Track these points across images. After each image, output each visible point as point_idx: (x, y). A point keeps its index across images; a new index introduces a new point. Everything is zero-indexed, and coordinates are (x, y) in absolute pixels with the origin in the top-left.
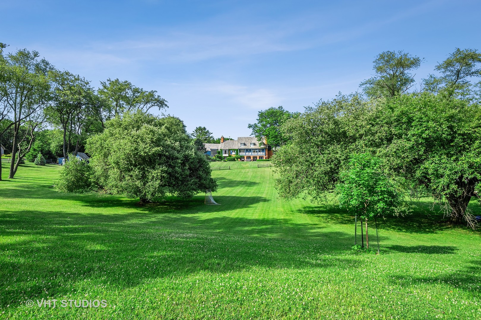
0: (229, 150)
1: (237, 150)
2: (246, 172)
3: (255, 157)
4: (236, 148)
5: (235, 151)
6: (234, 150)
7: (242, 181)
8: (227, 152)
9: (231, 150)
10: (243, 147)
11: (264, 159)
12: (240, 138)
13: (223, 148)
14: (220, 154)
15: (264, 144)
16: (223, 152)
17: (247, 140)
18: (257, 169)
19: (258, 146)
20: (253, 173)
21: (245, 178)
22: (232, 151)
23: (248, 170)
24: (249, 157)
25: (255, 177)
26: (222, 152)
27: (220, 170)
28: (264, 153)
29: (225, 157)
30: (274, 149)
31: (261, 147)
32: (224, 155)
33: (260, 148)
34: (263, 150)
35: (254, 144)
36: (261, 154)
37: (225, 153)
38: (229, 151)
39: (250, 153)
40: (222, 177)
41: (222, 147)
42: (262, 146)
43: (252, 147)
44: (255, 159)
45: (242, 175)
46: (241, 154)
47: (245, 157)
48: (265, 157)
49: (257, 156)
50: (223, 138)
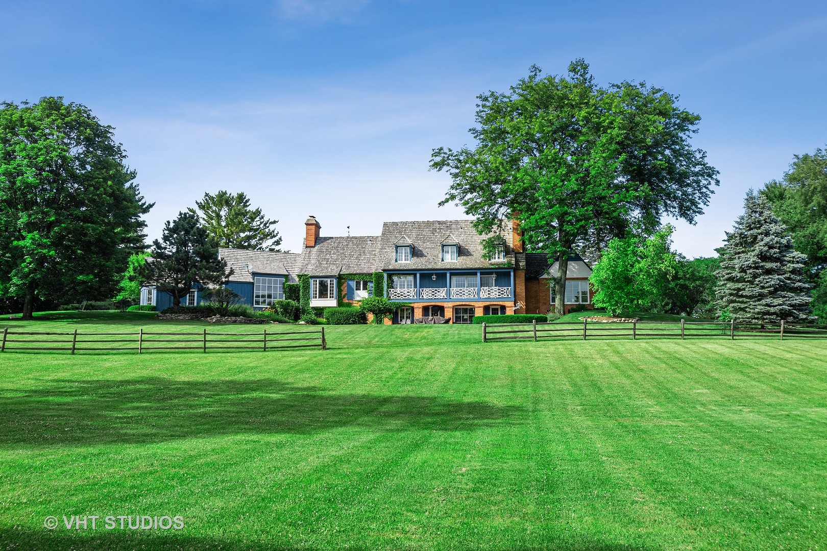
0: (340, 278)
1: (379, 277)
2: (418, 356)
3: (465, 311)
4: (375, 267)
5: (371, 285)
6: (363, 280)
7: (385, 401)
8: (332, 284)
9: (351, 276)
10: (406, 261)
11: (510, 312)
12: (396, 224)
13: (310, 270)
14: (298, 300)
15: (507, 251)
16: (314, 286)
17: (427, 232)
18: (477, 346)
19: (477, 258)
20: (459, 364)
21: (406, 382)
22: (353, 284)
23: (426, 349)
24: (438, 310)
25: (472, 380)
26: (307, 287)
27: (265, 349)
28: (508, 291)
29: (319, 311)
30: (555, 271)
31: (493, 261)
32: (316, 303)
33: (486, 263)
34: (501, 275)
35: (461, 251)
36: (493, 293)
37: (323, 293)
38: (339, 285)
39: (442, 293)
40: (267, 376)
41: (310, 267)
42: (500, 259)
43: (451, 260)
44: (464, 314)
45: (388, 369)
46: (399, 297)
47: (416, 308)
48: (514, 309)
49: (476, 304)
50: (314, 226)
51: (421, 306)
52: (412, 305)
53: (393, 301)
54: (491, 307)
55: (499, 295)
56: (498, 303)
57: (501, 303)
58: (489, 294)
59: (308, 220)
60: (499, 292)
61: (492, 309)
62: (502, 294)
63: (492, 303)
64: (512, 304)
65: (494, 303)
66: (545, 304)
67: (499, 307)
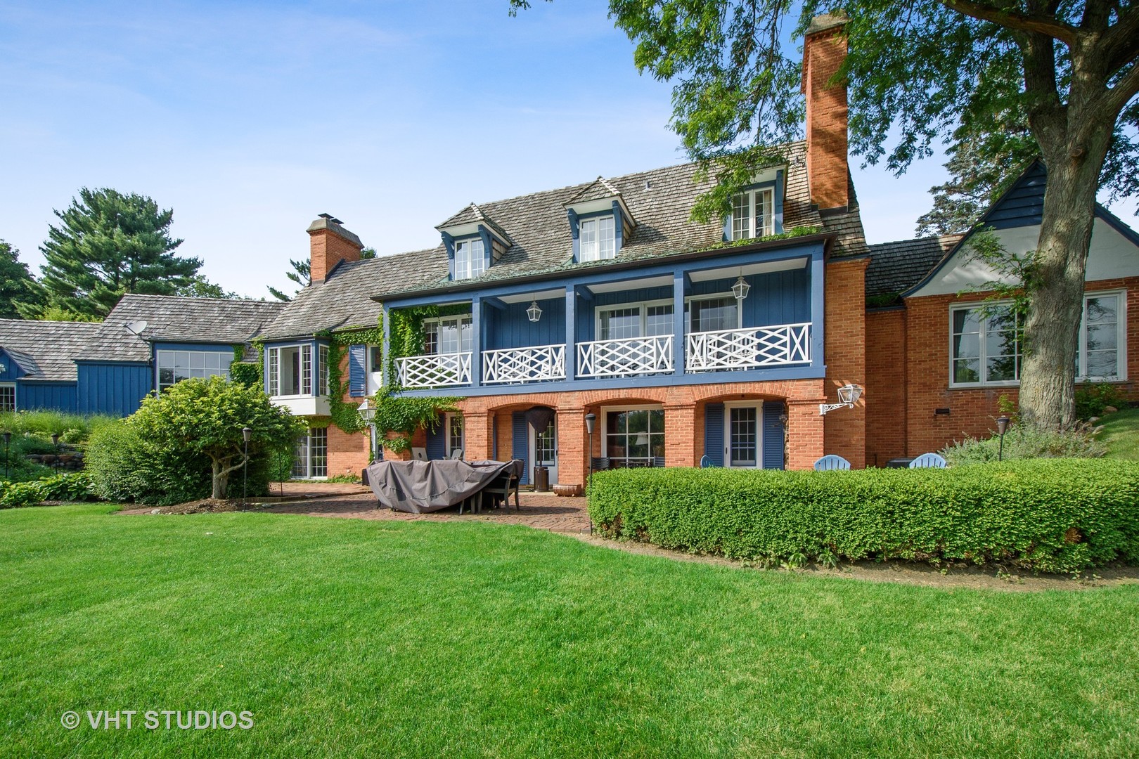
0: (334, 342)
3: (636, 420)
11: (803, 424)
13: (283, 330)
16: (273, 365)
22: (363, 356)
28: (797, 340)
35: (638, 234)
36: (737, 351)
38: (333, 359)
39: (550, 363)
41: (289, 323)
43: (599, 258)
44: (633, 431)
46: (423, 381)
47: (470, 415)
48: (823, 409)
49: (669, 397)
50: (324, 236)
51: (484, 409)
52: (459, 406)
53: (405, 395)
54: (729, 405)
55: (759, 358)
56: (756, 389)
57: (767, 389)
58: (719, 355)
59: (315, 223)
60: (760, 346)
61: (734, 411)
62: (773, 351)
63: (729, 390)
64: (815, 389)
65: (740, 389)
66: (927, 387)
67: (758, 404)
